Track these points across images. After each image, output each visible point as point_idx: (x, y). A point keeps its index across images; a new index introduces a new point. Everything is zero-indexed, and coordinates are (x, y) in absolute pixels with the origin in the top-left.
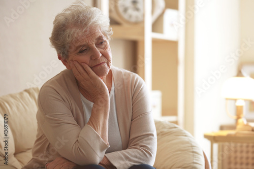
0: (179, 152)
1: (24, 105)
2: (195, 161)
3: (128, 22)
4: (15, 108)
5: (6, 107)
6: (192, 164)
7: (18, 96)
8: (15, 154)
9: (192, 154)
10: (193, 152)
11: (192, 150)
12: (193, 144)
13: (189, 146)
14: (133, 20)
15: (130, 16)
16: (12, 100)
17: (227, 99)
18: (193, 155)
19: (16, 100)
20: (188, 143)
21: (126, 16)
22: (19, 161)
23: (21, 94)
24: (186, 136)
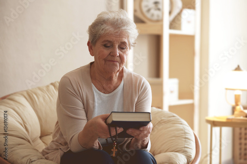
0: (174, 138)
1: (50, 96)
2: (186, 146)
3: (151, 20)
4: (41, 99)
5: (34, 98)
6: (183, 149)
7: (45, 89)
8: (41, 137)
9: (184, 139)
10: (185, 138)
11: (184, 137)
12: (187, 131)
13: (182, 133)
14: (155, 18)
15: (153, 15)
16: (39, 92)
17: (226, 89)
18: (185, 141)
19: (43, 92)
20: (182, 130)
21: (148, 15)
22: (44, 142)
23: (48, 86)
24: (181, 124)
